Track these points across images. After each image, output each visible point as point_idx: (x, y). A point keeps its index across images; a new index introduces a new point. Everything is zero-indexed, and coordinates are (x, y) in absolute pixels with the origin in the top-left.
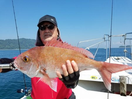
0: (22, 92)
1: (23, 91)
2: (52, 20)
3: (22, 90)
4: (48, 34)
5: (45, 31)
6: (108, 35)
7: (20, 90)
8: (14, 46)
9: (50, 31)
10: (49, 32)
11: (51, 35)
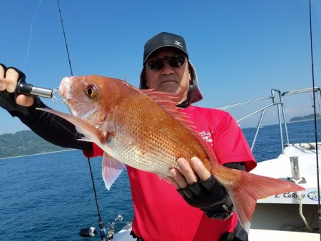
0: (93, 235)
1: (95, 232)
2: (178, 43)
3: (93, 229)
4: (171, 78)
5: (163, 73)
6: (279, 92)
7: (88, 230)
8: (37, 145)
9: (173, 72)
10: (171, 74)
11: (178, 80)
